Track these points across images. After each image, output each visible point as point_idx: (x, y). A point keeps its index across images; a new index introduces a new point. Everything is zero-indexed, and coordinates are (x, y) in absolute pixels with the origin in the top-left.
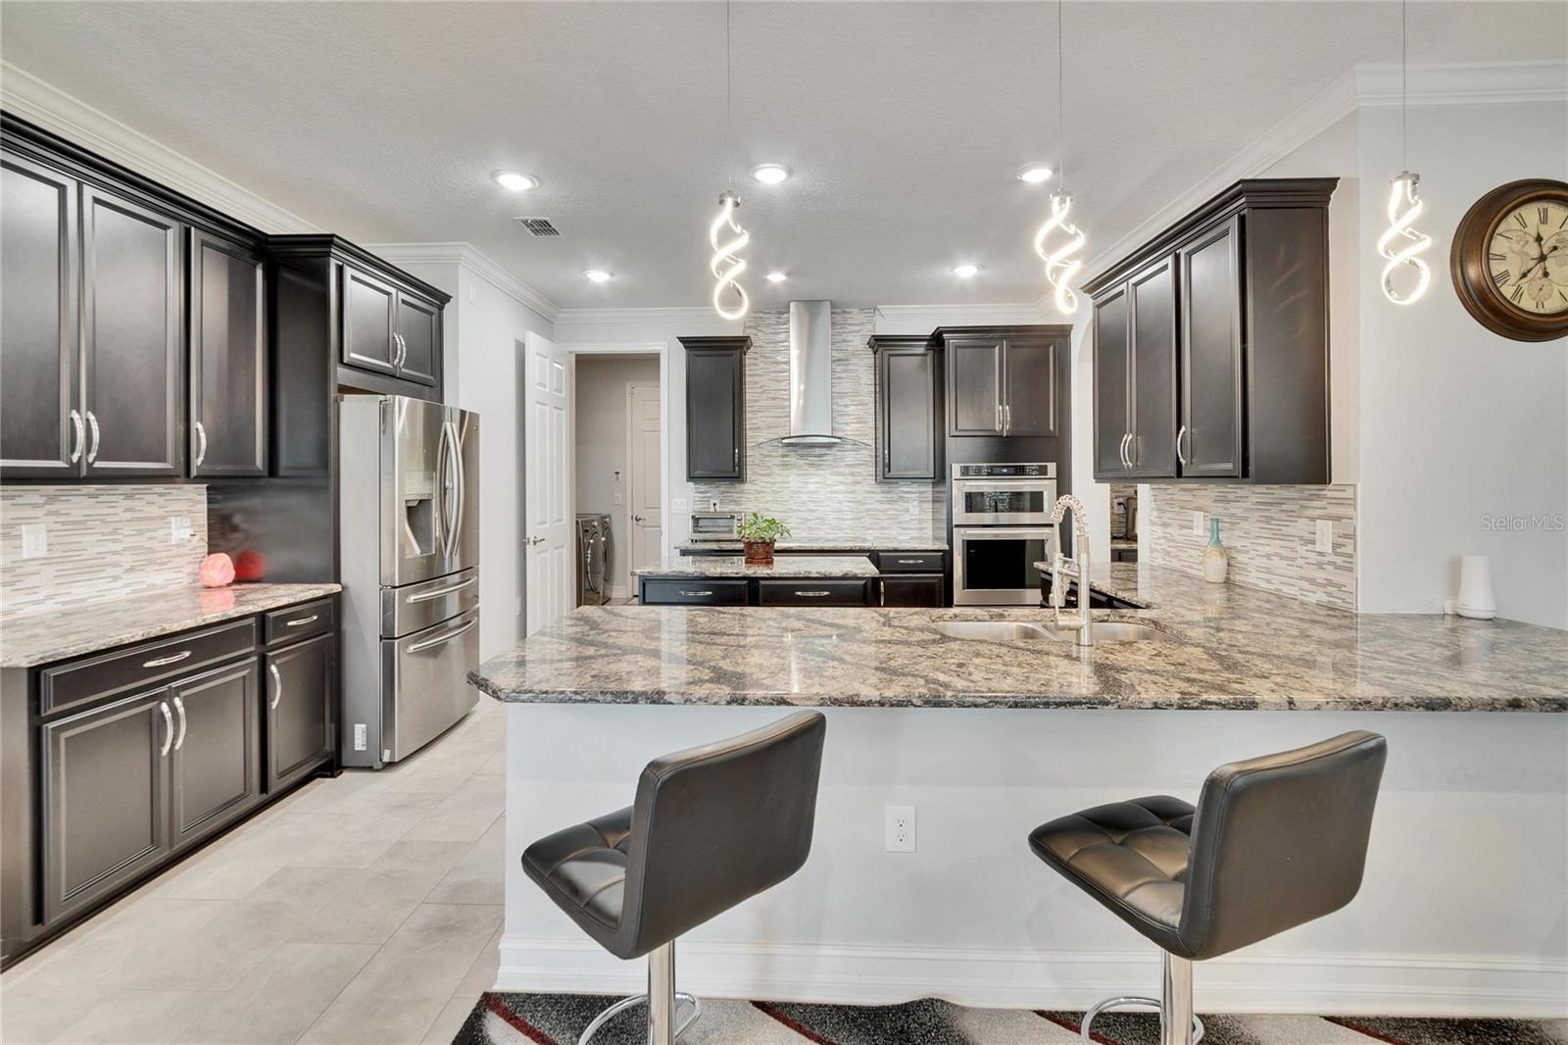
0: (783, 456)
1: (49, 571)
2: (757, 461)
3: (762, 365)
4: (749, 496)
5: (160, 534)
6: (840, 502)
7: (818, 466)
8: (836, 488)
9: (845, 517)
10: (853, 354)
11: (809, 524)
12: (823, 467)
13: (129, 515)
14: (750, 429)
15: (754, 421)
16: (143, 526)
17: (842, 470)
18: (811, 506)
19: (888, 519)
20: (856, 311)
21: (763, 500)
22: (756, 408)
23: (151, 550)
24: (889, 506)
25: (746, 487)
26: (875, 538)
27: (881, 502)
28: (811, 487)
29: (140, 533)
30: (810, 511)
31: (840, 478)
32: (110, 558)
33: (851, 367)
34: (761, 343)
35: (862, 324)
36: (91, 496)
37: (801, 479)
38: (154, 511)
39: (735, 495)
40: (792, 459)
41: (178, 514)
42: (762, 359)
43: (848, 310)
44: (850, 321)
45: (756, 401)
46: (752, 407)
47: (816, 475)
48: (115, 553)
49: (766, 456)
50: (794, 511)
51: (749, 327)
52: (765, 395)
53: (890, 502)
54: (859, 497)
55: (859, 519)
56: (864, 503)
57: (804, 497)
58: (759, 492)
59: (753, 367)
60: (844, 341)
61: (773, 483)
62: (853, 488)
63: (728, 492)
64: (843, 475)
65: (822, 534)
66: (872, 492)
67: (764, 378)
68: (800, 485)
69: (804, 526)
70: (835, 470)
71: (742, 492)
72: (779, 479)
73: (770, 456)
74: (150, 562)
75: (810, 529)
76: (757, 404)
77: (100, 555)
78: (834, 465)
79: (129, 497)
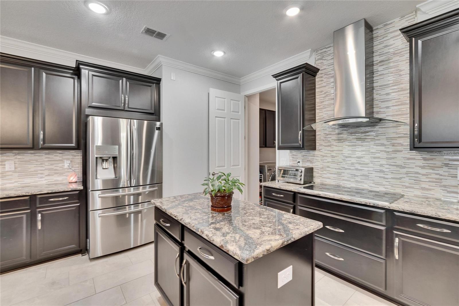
0: (339, 134)
2: (322, 138)
3: (325, 80)
4: (317, 158)
5: (60, 165)
6: (381, 165)
8: (377, 155)
9: (385, 176)
12: (366, 140)
13: (47, 159)
14: (319, 119)
15: (320, 114)
16: (53, 162)
17: (384, 142)
18: (358, 167)
20: (396, 20)
21: (325, 161)
22: (321, 107)
24: (431, 171)
25: (316, 153)
27: (422, 167)
28: (359, 154)
30: (357, 169)
31: (383, 148)
34: (325, 67)
37: (350, 148)
39: (310, 158)
40: (345, 136)
42: (326, 76)
43: (388, 22)
44: (392, 30)
45: (322, 102)
46: (319, 106)
47: (362, 146)
49: (328, 135)
50: (346, 169)
51: (319, 59)
52: (327, 98)
53: (432, 168)
54: (399, 162)
55: (400, 178)
56: (405, 167)
57: (354, 160)
58: (324, 156)
59: (320, 82)
61: (333, 151)
62: (394, 156)
63: (306, 156)
64: (383, 145)
65: (366, 186)
67: (327, 88)
68: (350, 152)
69: (352, 180)
70: (377, 141)
71: (314, 156)
72: (335, 148)
73: (330, 134)
75: (357, 181)
76: (323, 103)
78: (376, 138)
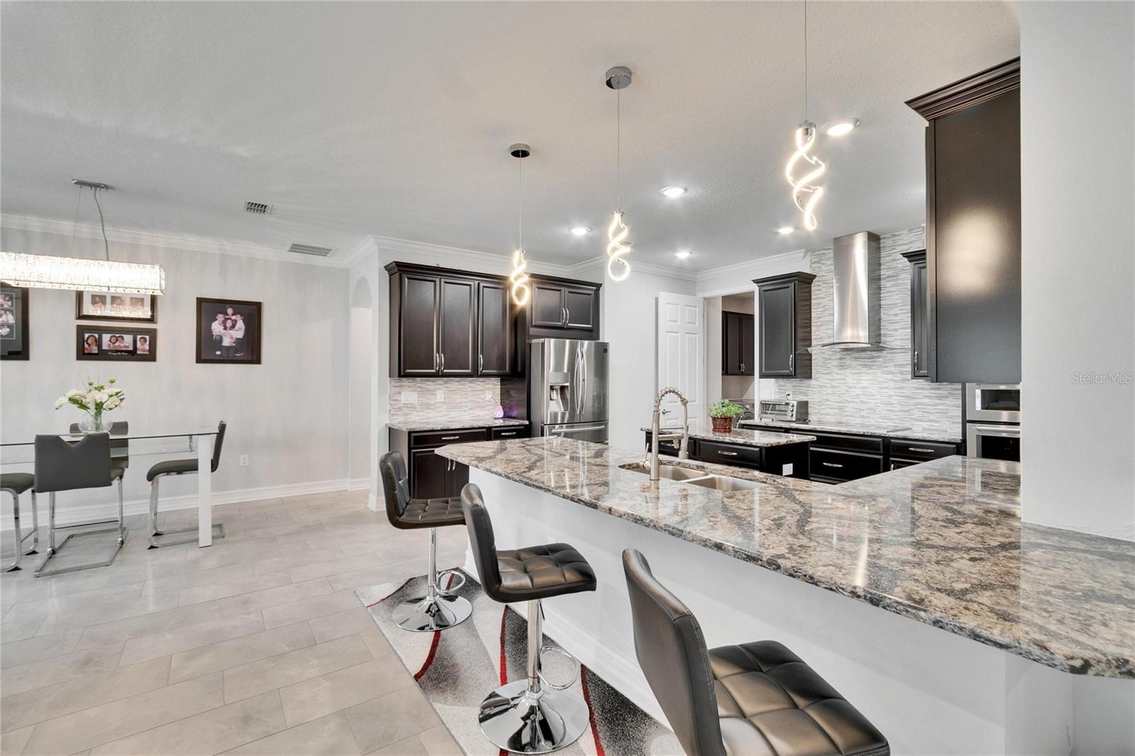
0: (841, 359)
1: (445, 406)
2: (820, 363)
3: (824, 290)
4: (813, 389)
5: (482, 396)
6: (890, 396)
7: (870, 367)
8: (885, 385)
9: (894, 409)
10: (902, 270)
11: (862, 413)
12: (873, 367)
13: (470, 389)
14: (815, 339)
15: (817, 333)
16: (475, 393)
17: (892, 369)
18: (864, 398)
19: (937, 413)
20: (905, 232)
21: (824, 393)
22: (819, 323)
23: (478, 402)
24: (938, 401)
25: (812, 382)
26: (924, 429)
27: (929, 397)
28: (865, 384)
29: (475, 395)
30: (862, 402)
31: (890, 376)
32: (464, 404)
33: (900, 282)
34: (823, 273)
35: (911, 242)
36: (458, 382)
37: (855, 377)
38: (480, 388)
39: (804, 389)
40: (848, 361)
41: (489, 389)
42: (824, 285)
43: (897, 233)
44: (900, 242)
45: (819, 318)
46: (816, 322)
47: (868, 374)
48: (466, 402)
49: (827, 359)
50: (849, 402)
51: (815, 262)
52: (826, 313)
53: (939, 398)
54: (907, 393)
55: (909, 411)
56: (914, 398)
57: (858, 391)
58: (821, 387)
59: (817, 292)
60: (894, 260)
61: (832, 380)
62: (902, 385)
63: (798, 386)
64: (892, 373)
65: (872, 422)
66: (922, 389)
67: (824, 300)
68: (855, 382)
69: (857, 415)
70: (885, 369)
71: (809, 386)
72: (836, 377)
73: (830, 359)
74: (478, 407)
75: (863, 417)
76: (820, 320)
77: (461, 403)
78: (884, 365)
79: (470, 382)
